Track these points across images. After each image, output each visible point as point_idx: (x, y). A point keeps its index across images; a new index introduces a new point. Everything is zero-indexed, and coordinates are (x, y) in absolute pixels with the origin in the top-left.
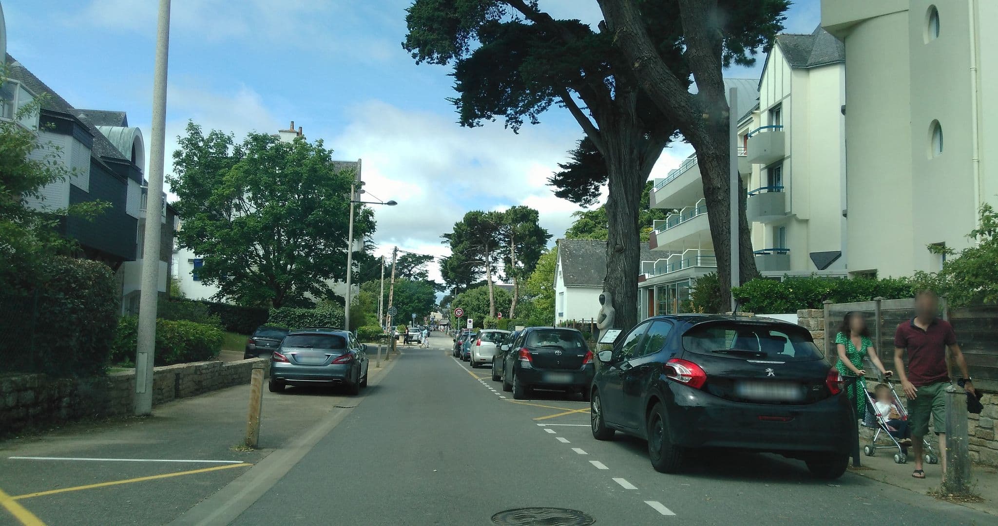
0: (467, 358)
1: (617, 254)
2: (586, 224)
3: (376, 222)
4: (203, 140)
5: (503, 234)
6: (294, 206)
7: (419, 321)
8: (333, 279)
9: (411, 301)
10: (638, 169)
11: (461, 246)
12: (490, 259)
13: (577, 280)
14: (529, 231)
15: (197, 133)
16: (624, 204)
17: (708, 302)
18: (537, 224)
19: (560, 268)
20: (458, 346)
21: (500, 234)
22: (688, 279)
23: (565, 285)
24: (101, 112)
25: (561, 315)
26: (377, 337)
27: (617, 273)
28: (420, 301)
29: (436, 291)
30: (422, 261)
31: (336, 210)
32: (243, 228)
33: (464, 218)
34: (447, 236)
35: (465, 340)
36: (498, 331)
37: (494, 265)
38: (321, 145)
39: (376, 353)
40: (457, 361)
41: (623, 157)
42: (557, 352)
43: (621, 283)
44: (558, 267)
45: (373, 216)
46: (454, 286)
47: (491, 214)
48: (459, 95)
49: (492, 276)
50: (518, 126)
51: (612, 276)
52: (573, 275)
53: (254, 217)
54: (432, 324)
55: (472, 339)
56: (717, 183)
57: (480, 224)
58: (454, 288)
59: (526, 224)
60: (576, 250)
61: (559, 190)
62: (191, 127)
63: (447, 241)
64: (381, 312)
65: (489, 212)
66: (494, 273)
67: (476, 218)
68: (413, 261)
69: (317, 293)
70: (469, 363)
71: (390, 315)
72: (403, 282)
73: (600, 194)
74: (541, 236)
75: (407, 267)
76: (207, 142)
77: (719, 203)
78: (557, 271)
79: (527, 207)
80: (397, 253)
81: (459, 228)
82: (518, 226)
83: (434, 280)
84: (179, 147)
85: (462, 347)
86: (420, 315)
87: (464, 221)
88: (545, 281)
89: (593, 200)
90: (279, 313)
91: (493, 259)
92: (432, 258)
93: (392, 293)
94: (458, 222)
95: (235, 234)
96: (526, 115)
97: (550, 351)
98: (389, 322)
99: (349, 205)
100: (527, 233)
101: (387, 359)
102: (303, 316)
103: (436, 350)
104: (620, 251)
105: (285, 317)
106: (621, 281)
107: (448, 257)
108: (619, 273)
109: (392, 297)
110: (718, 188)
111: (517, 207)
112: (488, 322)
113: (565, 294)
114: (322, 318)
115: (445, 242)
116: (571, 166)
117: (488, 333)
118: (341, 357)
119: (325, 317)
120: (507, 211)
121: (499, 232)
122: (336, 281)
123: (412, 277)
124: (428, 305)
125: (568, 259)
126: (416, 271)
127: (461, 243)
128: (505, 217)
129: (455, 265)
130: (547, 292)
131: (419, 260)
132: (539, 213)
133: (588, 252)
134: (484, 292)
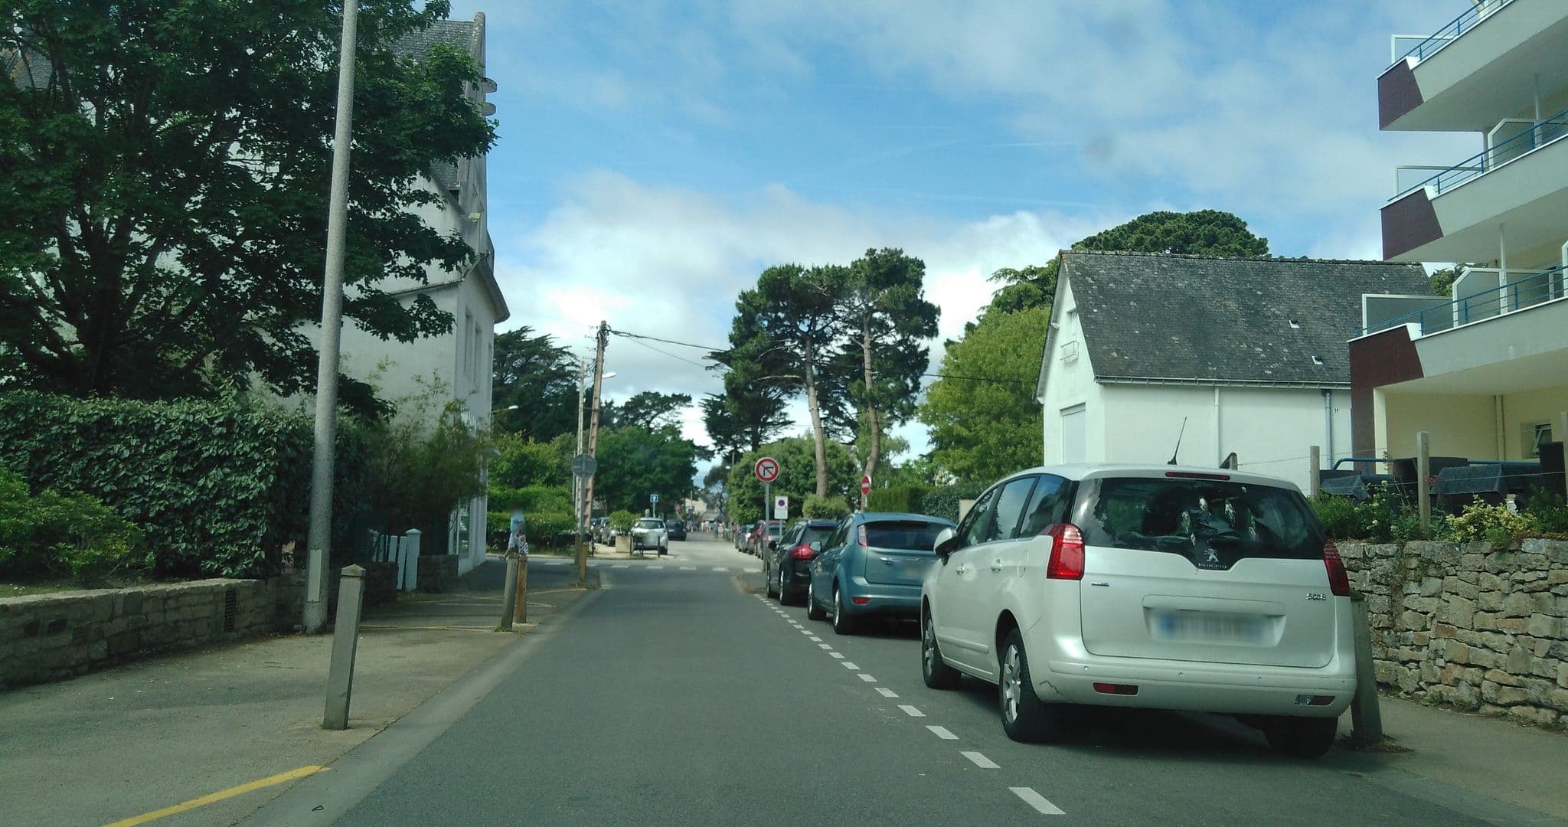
2: (1024, 295)
5: (843, 319)
7: (665, 509)
9: (649, 470)
13: (1131, 364)
18: (919, 290)
21: (836, 318)
23: (1097, 379)
28: (665, 469)
29: (696, 459)
30: (671, 405)
33: (760, 282)
34: (716, 355)
46: (729, 448)
47: (819, 271)
52: (1117, 351)
54: (689, 519)
58: (730, 452)
59: (896, 289)
60: (1115, 281)
63: (717, 365)
65: (813, 269)
67: (787, 280)
68: (653, 405)
72: (630, 435)
74: (928, 316)
75: (643, 416)
81: (749, 303)
82: (881, 295)
83: (692, 441)
86: (666, 498)
87: (760, 287)
92: (689, 399)
94: (745, 291)
103: (704, 573)
107: (718, 395)
111: (878, 253)
112: (815, 508)
113: (1101, 406)
115: (712, 367)
120: (854, 265)
121: (834, 314)
123: (654, 433)
124: (679, 479)
125: (1096, 306)
126: (659, 424)
127: (755, 334)
128: (852, 275)
129: (740, 384)
130: (970, 431)
131: (664, 404)
132: (926, 265)
133: (1153, 286)
134: (797, 449)
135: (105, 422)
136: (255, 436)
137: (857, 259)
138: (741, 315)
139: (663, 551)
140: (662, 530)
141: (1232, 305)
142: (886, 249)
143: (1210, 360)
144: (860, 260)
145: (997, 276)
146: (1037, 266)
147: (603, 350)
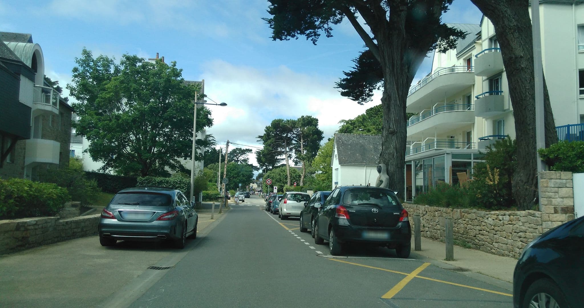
0: (276, 212)
1: (390, 136)
2: (348, 128)
3: (213, 119)
4: (93, 61)
5: (296, 134)
6: (154, 106)
7: (243, 188)
8: (183, 158)
9: (238, 176)
10: (406, 71)
11: (269, 141)
12: (288, 150)
13: (347, 160)
14: (312, 131)
15: (89, 56)
16: (396, 98)
17: (505, 165)
18: (317, 127)
19: (336, 153)
20: (269, 204)
21: (294, 134)
22: (444, 154)
23: (339, 164)
24: (13, 34)
25: (336, 183)
26: (216, 198)
27: (390, 149)
28: (244, 176)
29: (253, 170)
30: (245, 152)
31: (185, 109)
32: (118, 120)
33: (271, 124)
34: (260, 137)
35: (274, 200)
36: (299, 193)
37: (290, 153)
38: (175, 65)
39: (211, 208)
40: (268, 214)
41: (395, 62)
42: (375, 210)
43: (393, 157)
44: (334, 152)
45: (211, 114)
46: (264, 167)
47: (288, 121)
48: (272, 17)
49: (289, 160)
50: (316, 39)
51: (386, 152)
52: (344, 157)
53: (127, 113)
54: (251, 191)
55: (280, 199)
56: (519, 52)
57: (281, 127)
58: (265, 169)
59: (310, 127)
60: (346, 141)
61: (343, 91)
62: (85, 52)
63: (261, 140)
64: (219, 182)
65: (287, 120)
66: (290, 158)
67: (279, 124)
68: (239, 152)
69: (173, 167)
70: (278, 216)
71: (224, 184)
72: (233, 165)
73: (373, 95)
74: (319, 135)
75: (236, 156)
76: (95, 63)
77: (521, 71)
78: (334, 155)
79: (311, 116)
80: (229, 144)
81: (268, 130)
82: (305, 128)
83: (252, 164)
84: (77, 65)
85: (272, 205)
86: (244, 184)
87: (271, 125)
88: (323, 162)
89: (368, 99)
90: (144, 180)
91: (289, 150)
92: (251, 150)
93: (225, 170)
94: (267, 126)
95: (113, 124)
96: (323, 30)
97: (366, 209)
98: (223, 188)
99: (194, 106)
100: (311, 133)
101: (220, 212)
102: (161, 183)
103: (254, 207)
104: (393, 133)
105: (149, 183)
106: (394, 155)
107: (261, 150)
108: (392, 150)
109: (225, 172)
110: (521, 57)
111: (305, 117)
112: (286, 189)
113: (339, 169)
114: (174, 184)
115: (259, 141)
116: (353, 73)
117: (292, 194)
118: (167, 214)
119: (177, 183)
120: (298, 120)
121: (293, 132)
122: (185, 159)
123: (239, 162)
124: (248, 179)
125: (341, 147)
126: (241, 159)
127: (270, 139)
128: (297, 123)
129: (266, 153)
130: (325, 170)
131: (243, 152)
132: (319, 120)
133: (354, 142)
134: (283, 171)
135: (161, 181)
136: (184, 183)
137: (299, 118)
138: (266, 133)
139: (243, 201)
140: (243, 195)
141: (371, 146)
142: (307, 116)
143: (364, 160)
144: (300, 118)
145: (341, 122)
146: (352, 119)
147: (228, 148)
